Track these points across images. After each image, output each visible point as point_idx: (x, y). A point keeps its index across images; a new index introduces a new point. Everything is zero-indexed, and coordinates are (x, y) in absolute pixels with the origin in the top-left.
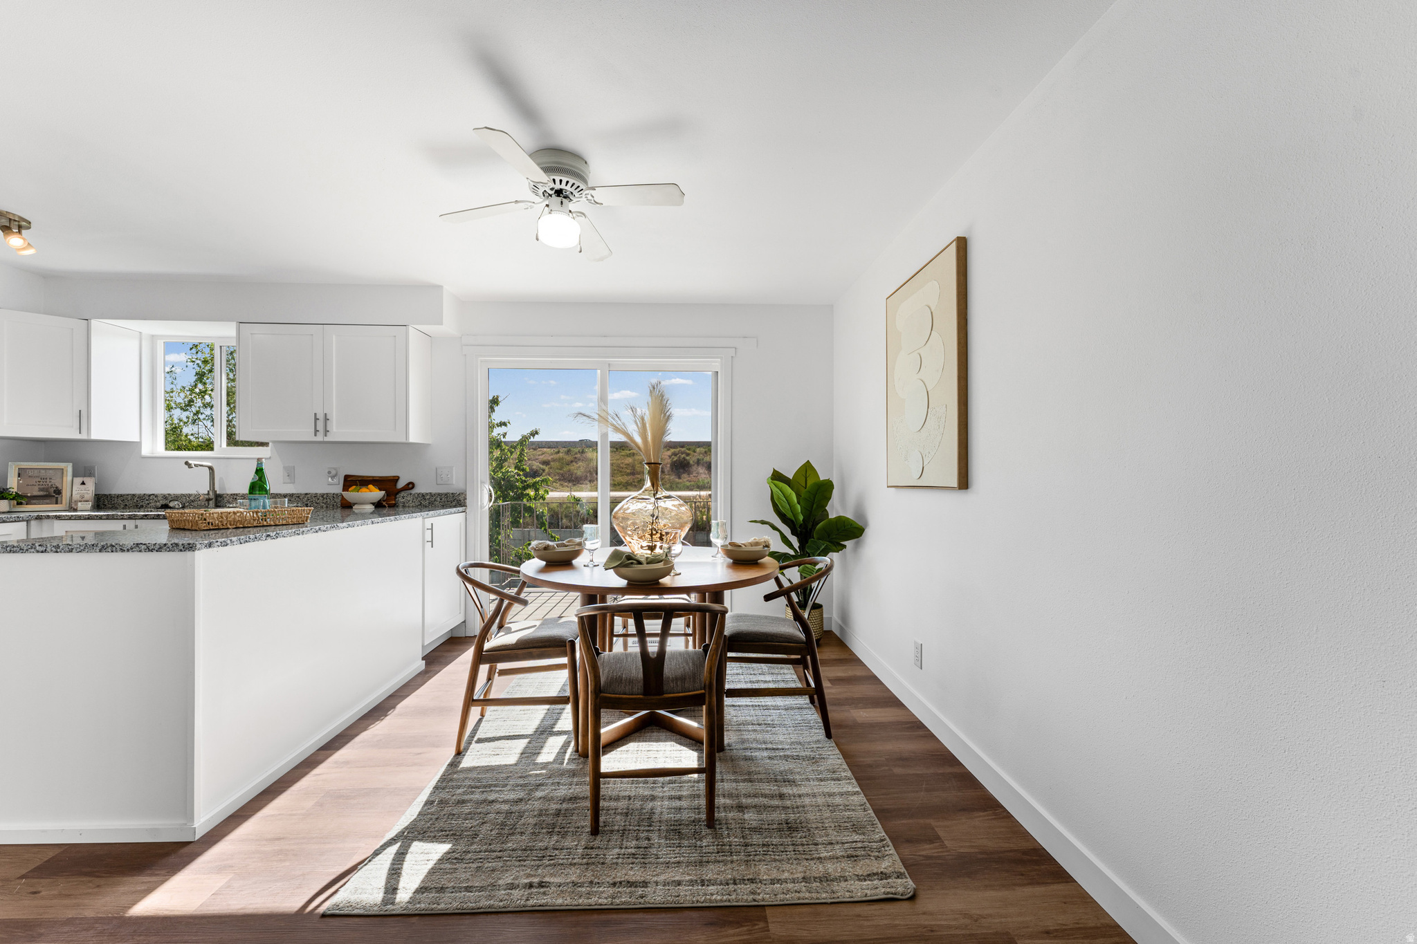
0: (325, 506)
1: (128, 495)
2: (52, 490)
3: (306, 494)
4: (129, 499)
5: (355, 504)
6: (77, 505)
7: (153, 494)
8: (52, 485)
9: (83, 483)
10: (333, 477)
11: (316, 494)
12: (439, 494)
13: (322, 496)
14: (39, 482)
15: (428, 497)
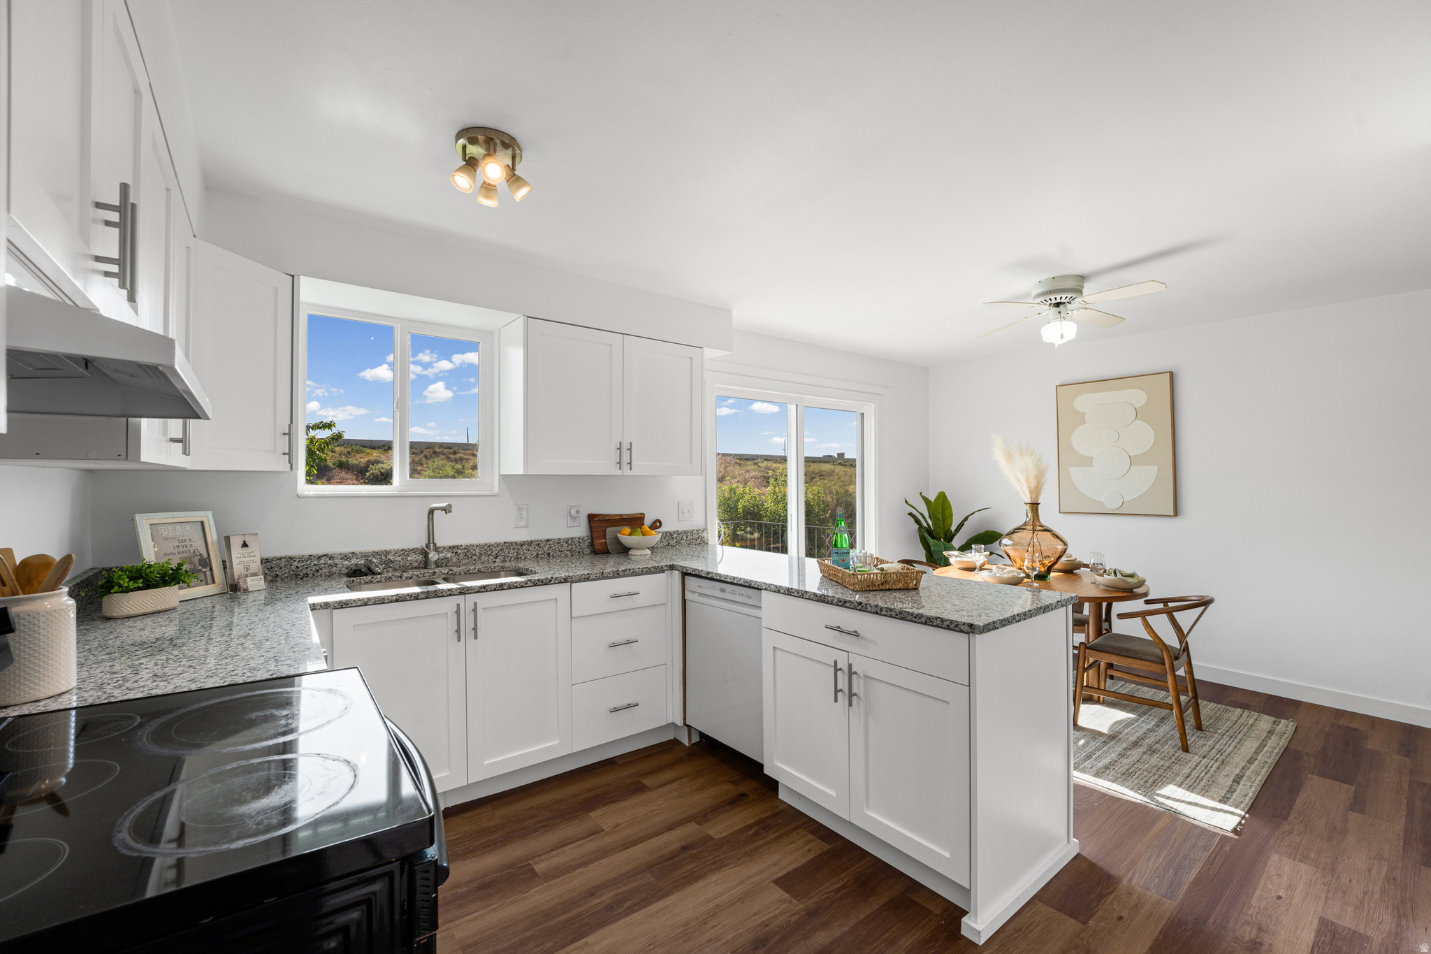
0: (570, 554)
1: (280, 559)
2: (196, 559)
3: (548, 540)
4: (283, 564)
5: (630, 549)
6: (245, 582)
7: (326, 555)
8: (194, 552)
9: (245, 545)
10: (574, 518)
11: (560, 539)
12: (685, 532)
13: (567, 542)
14: (178, 547)
15: (676, 536)
